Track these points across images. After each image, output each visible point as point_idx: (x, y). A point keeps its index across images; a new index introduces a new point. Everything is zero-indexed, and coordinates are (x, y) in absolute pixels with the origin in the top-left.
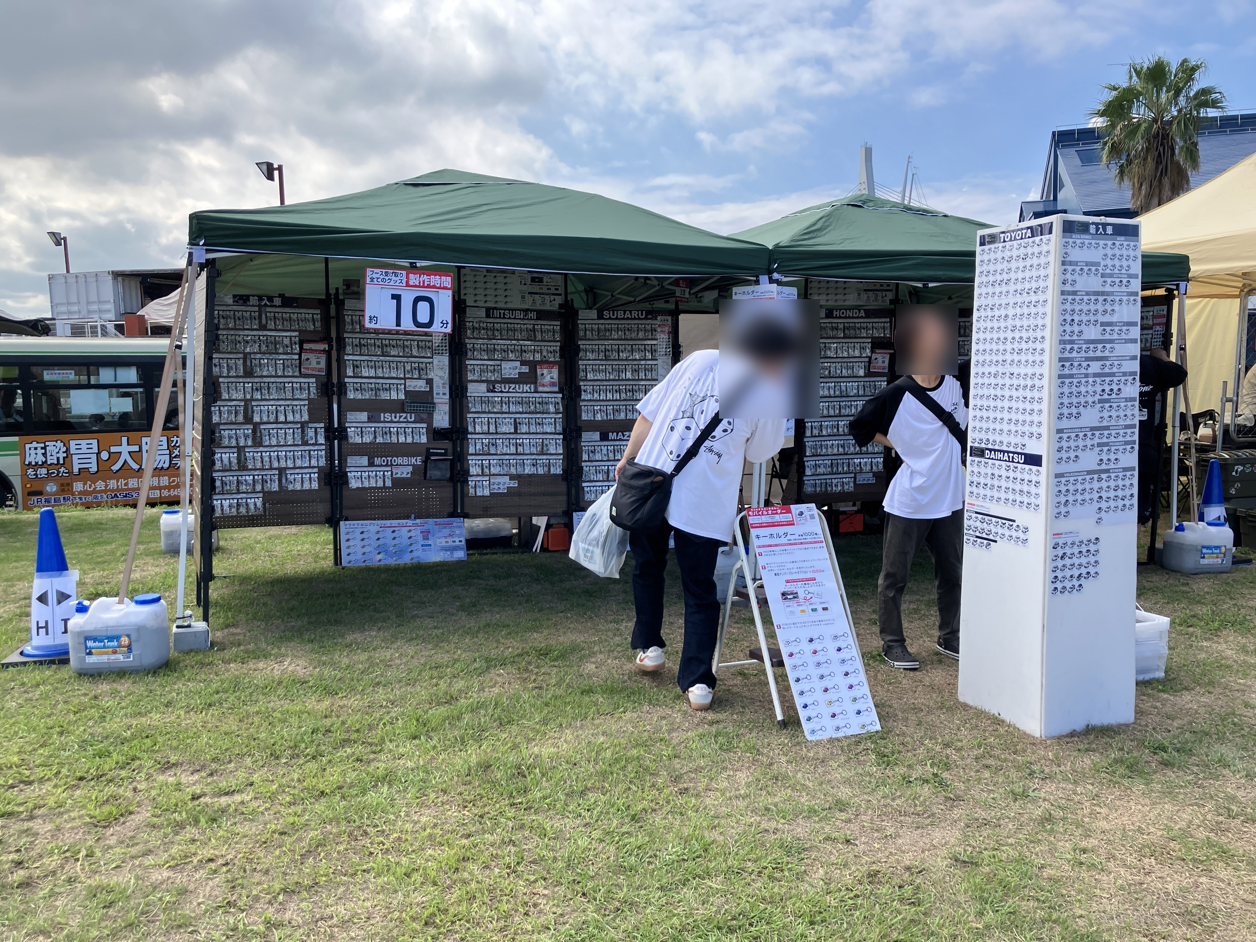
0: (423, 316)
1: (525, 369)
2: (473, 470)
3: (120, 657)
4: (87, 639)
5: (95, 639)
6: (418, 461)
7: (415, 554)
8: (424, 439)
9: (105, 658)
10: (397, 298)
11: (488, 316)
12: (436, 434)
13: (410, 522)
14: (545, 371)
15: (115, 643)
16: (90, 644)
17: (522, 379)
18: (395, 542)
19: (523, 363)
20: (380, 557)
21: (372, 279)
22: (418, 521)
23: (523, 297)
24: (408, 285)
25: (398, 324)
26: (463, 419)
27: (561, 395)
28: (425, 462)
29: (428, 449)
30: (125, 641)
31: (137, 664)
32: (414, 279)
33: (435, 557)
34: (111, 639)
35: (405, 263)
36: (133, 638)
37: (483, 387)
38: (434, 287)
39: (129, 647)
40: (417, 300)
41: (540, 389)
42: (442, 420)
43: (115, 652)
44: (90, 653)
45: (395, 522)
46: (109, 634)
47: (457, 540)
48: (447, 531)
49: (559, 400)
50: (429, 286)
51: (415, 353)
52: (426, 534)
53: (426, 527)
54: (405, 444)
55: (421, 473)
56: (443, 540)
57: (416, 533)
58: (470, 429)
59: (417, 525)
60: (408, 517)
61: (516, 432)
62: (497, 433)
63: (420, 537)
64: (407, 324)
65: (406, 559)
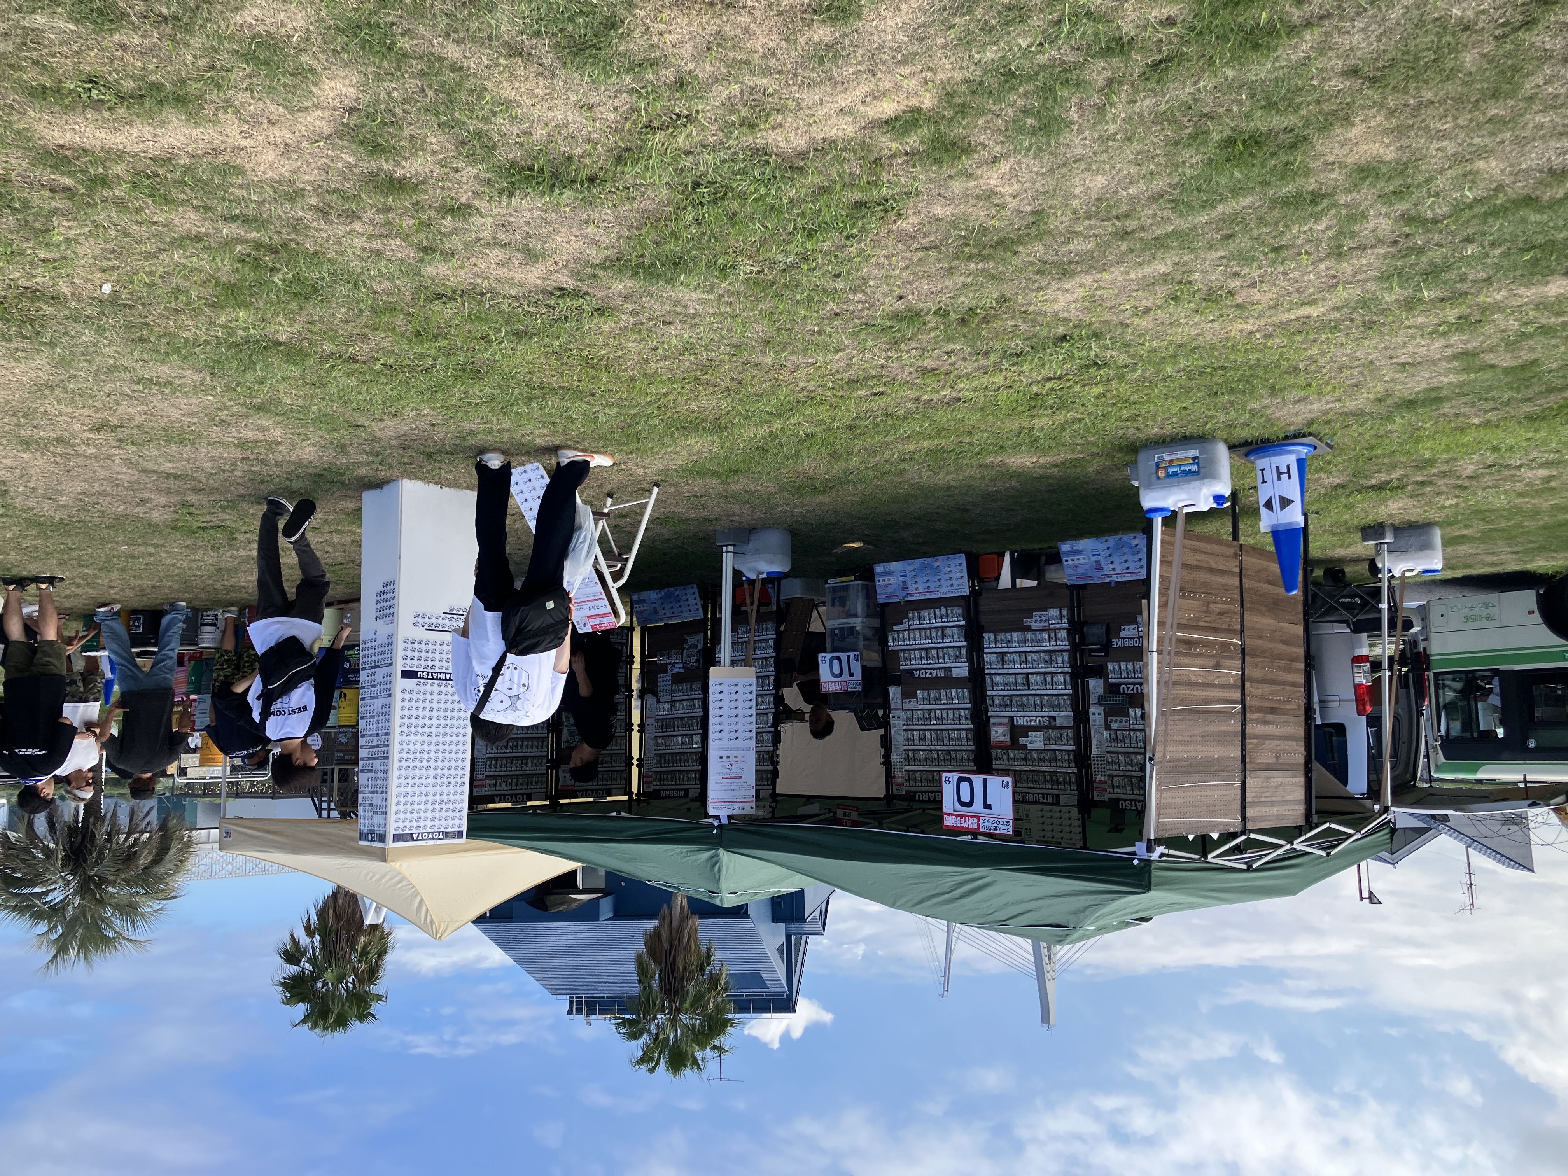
0: (965, 788)
1: (1022, 740)
2: (1063, 634)
3: (1166, 457)
4: (1197, 473)
5: (1190, 472)
6: (1116, 643)
7: (1105, 546)
8: (1110, 666)
9: (1180, 455)
10: (987, 806)
12: (1100, 672)
13: (1115, 578)
14: (1002, 739)
15: (1170, 470)
16: (1194, 468)
17: (1025, 730)
18: (1124, 558)
19: (1025, 747)
20: (1135, 542)
21: (1008, 824)
22: (1108, 580)
23: (1027, 816)
24: (978, 818)
25: (985, 780)
26: (1075, 687)
27: (990, 714)
28: (1109, 642)
29: (1107, 655)
30: (1161, 473)
31: (1151, 452)
32: (973, 824)
33: (1086, 544)
34: (1175, 474)
35: (982, 839)
36: (1154, 477)
37: (1058, 723)
38: (957, 816)
39: (1158, 467)
41: (1006, 720)
42: (1095, 687)
43: (1171, 461)
44: (1194, 458)
45: (1128, 578)
46: (1176, 479)
47: (1070, 562)
48: (1080, 570)
49: (990, 709)
50: (961, 816)
51: (1121, 758)
52: (1098, 567)
53: (1099, 574)
54: (1127, 661)
55: (1111, 632)
56: (1082, 561)
57: (1107, 568)
58: (1068, 678)
59: (1110, 576)
60: (1116, 582)
61: (1028, 674)
62: (1045, 674)
63: (1103, 563)
64: (977, 780)
65: (1112, 540)
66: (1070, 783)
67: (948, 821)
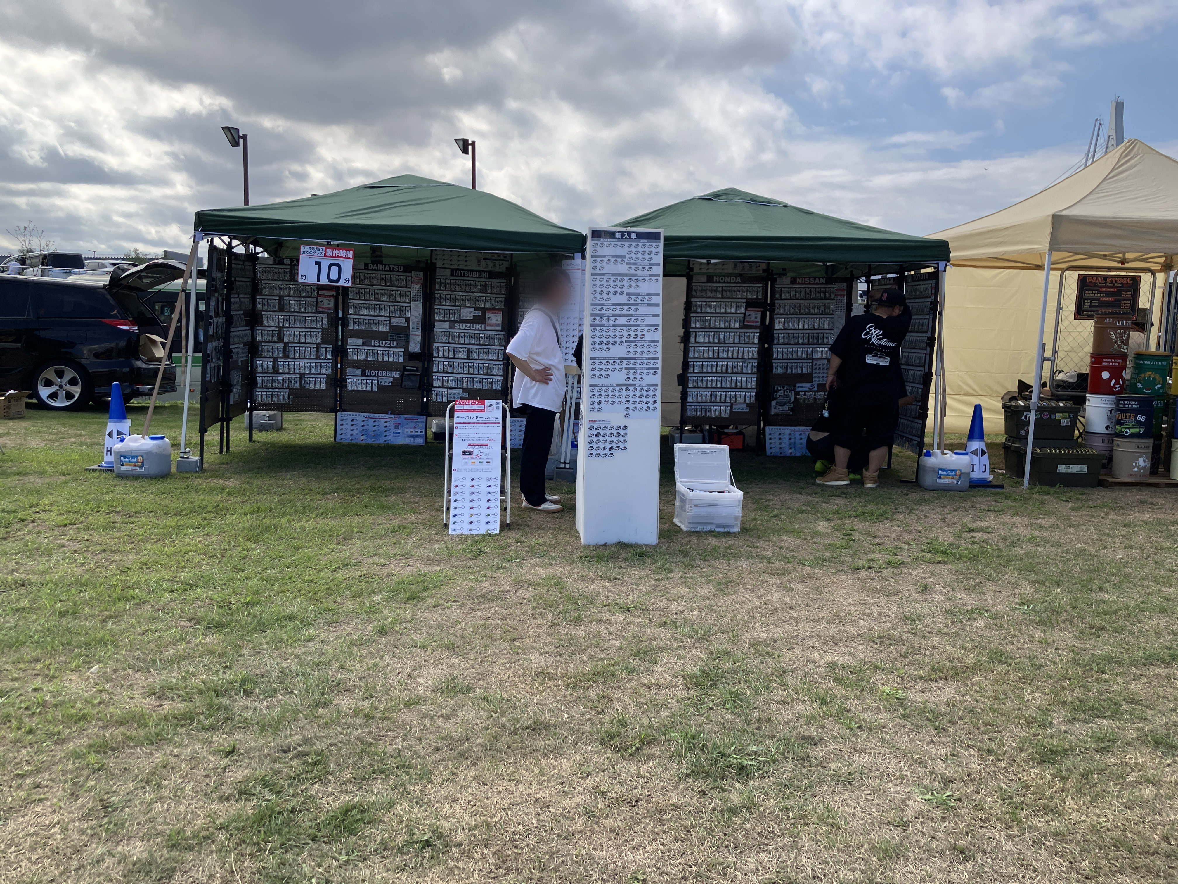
0: (334, 276)
1: (478, 314)
2: (435, 384)
3: (138, 468)
4: (121, 456)
5: (125, 457)
6: (398, 374)
7: (388, 438)
8: (402, 360)
9: (130, 468)
10: (319, 264)
11: (452, 275)
12: (411, 357)
13: (387, 416)
14: (491, 315)
15: (135, 460)
16: (123, 459)
17: (476, 320)
18: (375, 428)
19: (477, 309)
20: (363, 438)
21: (304, 252)
22: (393, 416)
23: (479, 262)
24: (325, 256)
25: (318, 280)
26: (430, 347)
27: (503, 333)
28: (402, 375)
29: (404, 367)
30: (140, 459)
31: (146, 473)
32: (329, 252)
33: (401, 440)
34: (133, 457)
35: (324, 242)
36: (145, 457)
37: (447, 325)
38: (341, 257)
39: (142, 463)
40: (331, 265)
41: (487, 328)
42: (415, 346)
43: (135, 465)
44: (122, 465)
45: (376, 415)
46: (133, 454)
47: (419, 431)
48: (413, 424)
49: (502, 337)
50: (338, 257)
51: (398, 298)
52: (397, 426)
53: (398, 420)
54: (388, 362)
55: (398, 383)
56: (409, 430)
57: (391, 424)
58: (435, 354)
59: (391, 418)
60: (387, 413)
61: (468, 358)
62: (454, 358)
63: (393, 427)
64: (324, 281)
65: (381, 441)
66: (441, 283)
67: (350, 254)
